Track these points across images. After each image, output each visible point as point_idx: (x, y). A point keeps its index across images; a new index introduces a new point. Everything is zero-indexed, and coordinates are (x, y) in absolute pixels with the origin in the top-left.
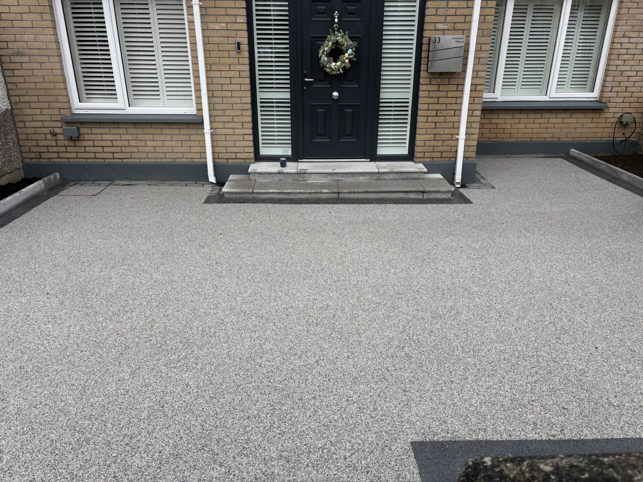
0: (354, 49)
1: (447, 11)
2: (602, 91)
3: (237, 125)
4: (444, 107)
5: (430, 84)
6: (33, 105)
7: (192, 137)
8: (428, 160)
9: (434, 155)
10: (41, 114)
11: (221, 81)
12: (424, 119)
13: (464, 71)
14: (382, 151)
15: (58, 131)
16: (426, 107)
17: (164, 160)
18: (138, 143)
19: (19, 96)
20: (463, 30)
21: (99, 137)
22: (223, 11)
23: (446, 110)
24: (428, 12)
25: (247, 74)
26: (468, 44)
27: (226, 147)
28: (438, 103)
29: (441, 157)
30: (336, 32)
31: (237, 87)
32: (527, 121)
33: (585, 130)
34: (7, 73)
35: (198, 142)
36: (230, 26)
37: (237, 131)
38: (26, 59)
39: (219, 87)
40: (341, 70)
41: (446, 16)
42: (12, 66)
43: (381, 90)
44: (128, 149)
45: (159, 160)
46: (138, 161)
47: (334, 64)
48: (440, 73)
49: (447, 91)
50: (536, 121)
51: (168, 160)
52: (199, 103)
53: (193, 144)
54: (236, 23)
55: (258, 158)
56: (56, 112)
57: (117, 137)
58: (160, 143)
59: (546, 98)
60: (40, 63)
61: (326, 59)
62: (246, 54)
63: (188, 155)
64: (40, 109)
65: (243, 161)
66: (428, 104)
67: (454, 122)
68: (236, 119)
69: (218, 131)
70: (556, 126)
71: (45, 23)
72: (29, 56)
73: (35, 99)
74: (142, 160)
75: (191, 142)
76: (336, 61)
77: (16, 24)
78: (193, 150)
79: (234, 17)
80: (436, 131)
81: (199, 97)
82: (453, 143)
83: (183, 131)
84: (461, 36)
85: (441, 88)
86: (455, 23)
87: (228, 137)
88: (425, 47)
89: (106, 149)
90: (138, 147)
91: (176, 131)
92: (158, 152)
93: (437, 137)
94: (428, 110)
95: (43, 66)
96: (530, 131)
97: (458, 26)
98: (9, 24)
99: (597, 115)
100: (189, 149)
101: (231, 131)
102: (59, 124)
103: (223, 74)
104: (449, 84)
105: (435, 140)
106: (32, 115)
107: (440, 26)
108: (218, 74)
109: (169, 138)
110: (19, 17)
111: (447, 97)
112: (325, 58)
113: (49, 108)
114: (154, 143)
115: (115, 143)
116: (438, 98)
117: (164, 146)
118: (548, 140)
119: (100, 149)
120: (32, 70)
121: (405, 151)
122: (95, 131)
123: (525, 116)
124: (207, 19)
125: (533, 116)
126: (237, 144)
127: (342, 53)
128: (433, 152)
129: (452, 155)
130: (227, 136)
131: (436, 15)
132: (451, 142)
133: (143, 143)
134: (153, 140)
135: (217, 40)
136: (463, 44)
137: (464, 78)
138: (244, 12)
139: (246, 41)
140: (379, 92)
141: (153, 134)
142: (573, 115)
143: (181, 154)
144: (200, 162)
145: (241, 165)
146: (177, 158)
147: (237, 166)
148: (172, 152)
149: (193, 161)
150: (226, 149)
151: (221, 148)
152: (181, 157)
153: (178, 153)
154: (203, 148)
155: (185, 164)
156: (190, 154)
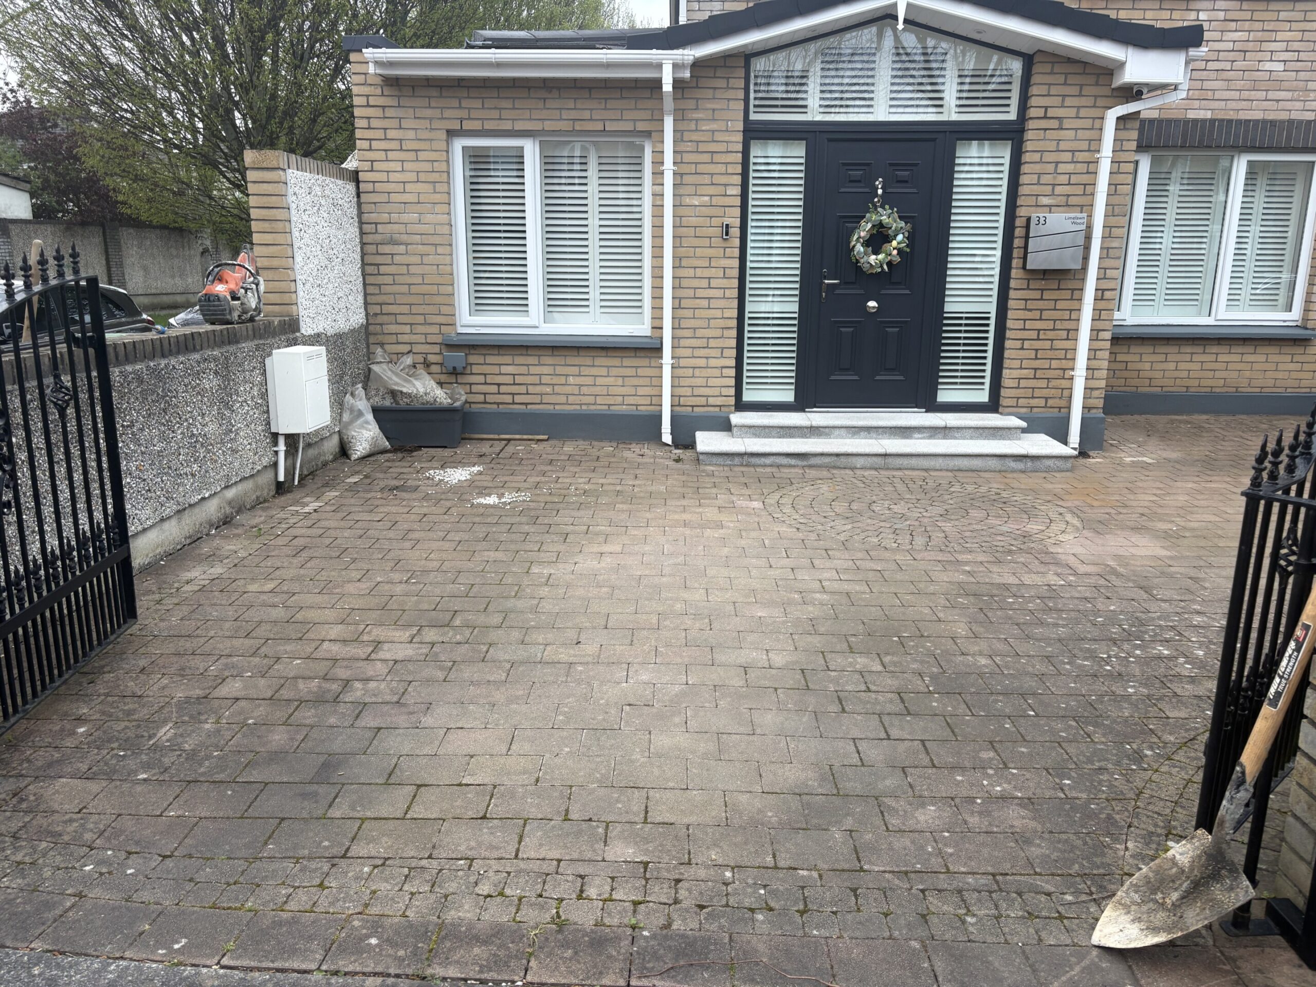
0: (907, 234)
1: (1055, 178)
2: (1306, 310)
3: (713, 353)
4: (1050, 325)
5: (1028, 288)
6: (400, 319)
7: (641, 372)
8: (1023, 410)
9: (1034, 402)
10: (411, 333)
11: (695, 283)
12: (1018, 344)
13: (1085, 268)
14: (945, 396)
15: (432, 358)
16: (1020, 325)
17: (592, 407)
18: (555, 380)
19: (381, 304)
20: (1082, 206)
21: (496, 369)
22: (707, 179)
23: (1054, 329)
24: (1024, 179)
25: (735, 273)
26: (1089, 228)
27: (692, 387)
28: (1041, 319)
29: (1046, 407)
30: (879, 209)
31: (719, 293)
32: (1179, 357)
33: (1280, 375)
34: (369, 269)
35: (649, 379)
36: (716, 201)
37: (712, 362)
38: (402, 248)
39: (690, 293)
40: (885, 267)
41: (1054, 185)
42: (379, 259)
43: (947, 299)
44: (538, 389)
45: (584, 407)
46: (552, 407)
47: (873, 257)
48: (1045, 272)
49: (1056, 300)
50: (1195, 358)
51: (599, 407)
52: (657, 317)
53: (641, 381)
54: (726, 195)
55: (741, 406)
56: (435, 329)
57: (523, 370)
58: (589, 381)
59: (1210, 321)
60: (422, 255)
61: (862, 249)
62: (737, 242)
63: (631, 400)
64: (411, 324)
65: (717, 409)
66: (1025, 320)
67: (1066, 350)
68: (712, 343)
69: (683, 362)
70: (1230, 366)
71: (438, 196)
72: (407, 244)
73: (405, 309)
74: (557, 407)
75: (638, 378)
76: (876, 252)
77: (394, 197)
78: (641, 391)
79: (723, 188)
80: (1037, 364)
81: (657, 309)
82: (1064, 383)
83: (627, 362)
84: (1079, 215)
85: (1046, 295)
86: (1068, 196)
87: (697, 372)
88: (1019, 232)
89: (503, 389)
90: (553, 385)
91: (617, 362)
92: (584, 395)
93: (1039, 374)
94: (1024, 329)
95: (426, 260)
96: (1185, 374)
97: (1072, 200)
98: (383, 198)
99: (1300, 350)
100: (634, 390)
101: (702, 362)
102: (437, 349)
103: (699, 272)
104: (1059, 289)
105: (1035, 378)
106: (397, 334)
107: (1045, 201)
108: (691, 272)
109: (604, 371)
110: (400, 187)
111: (1055, 309)
112: (859, 248)
113: (426, 323)
114: (579, 380)
115: (519, 379)
116: (1041, 310)
117: (595, 385)
118: (1218, 390)
119: (494, 389)
120: (408, 265)
121: (983, 396)
122: (490, 359)
123: (1175, 349)
124: (682, 190)
125: (1189, 349)
126: (712, 382)
127: (888, 239)
128: (1033, 397)
129: (1063, 403)
130: (696, 369)
131: (1039, 183)
132: (1063, 381)
133: (562, 380)
134: (580, 375)
135: (694, 221)
136: (1084, 227)
137: (1083, 280)
138: (738, 179)
139: (737, 222)
140: (944, 302)
141: (580, 366)
142: (1259, 349)
143: (621, 398)
144: (650, 411)
145: (714, 416)
146: (614, 405)
147: (707, 417)
148: (606, 394)
149: (638, 409)
150: (693, 391)
151: (685, 388)
152: (619, 403)
153: (616, 397)
154: (656, 388)
155: (626, 414)
156: (635, 398)
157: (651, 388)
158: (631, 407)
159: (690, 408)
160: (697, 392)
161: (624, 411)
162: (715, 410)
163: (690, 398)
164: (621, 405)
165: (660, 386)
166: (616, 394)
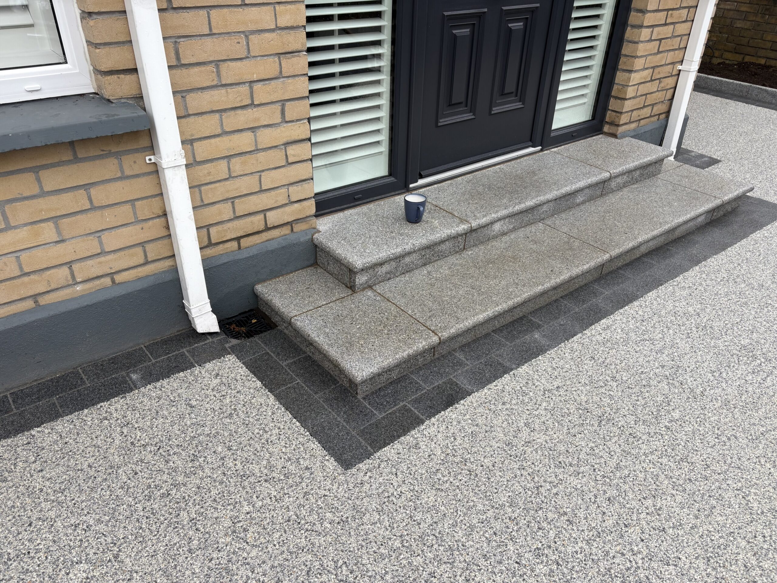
3: (264, 116)
7: (100, 195)
8: (633, 126)
9: (643, 113)
12: (648, 34)
16: (656, 3)
27: (233, 199)
29: (651, 116)
35: (127, 208)
37: (266, 137)
53: (108, 218)
63: (93, 268)
65: (286, 230)
68: (261, 93)
69: (202, 151)
75: (98, 213)
78: (113, 240)
80: (657, 60)
87: (237, 165)
93: (655, 73)
94: (658, 10)
100: (96, 243)
101: (245, 141)
105: (651, 80)
121: (585, 114)
126: (268, 180)
128: (644, 107)
130: (233, 160)
132: (671, 80)
143: (65, 271)
144: (147, 276)
145: (284, 245)
146: (48, 292)
147: (272, 252)
148: (17, 273)
149: (117, 282)
150: (234, 208)
151: (217, 206)
152: (63, 282)
153: (48, 273)
154: (150, 223)
155: (89, 303)
156: (102, 259)
157: (138, 227)
158: (97, 282)
159: (235, 244)
160: (242, 207)
161: (82, 297)
162: (282, 233)
163: (230, 225)
164: (69, 286)
165: (159, 217)
166: (45, 266)
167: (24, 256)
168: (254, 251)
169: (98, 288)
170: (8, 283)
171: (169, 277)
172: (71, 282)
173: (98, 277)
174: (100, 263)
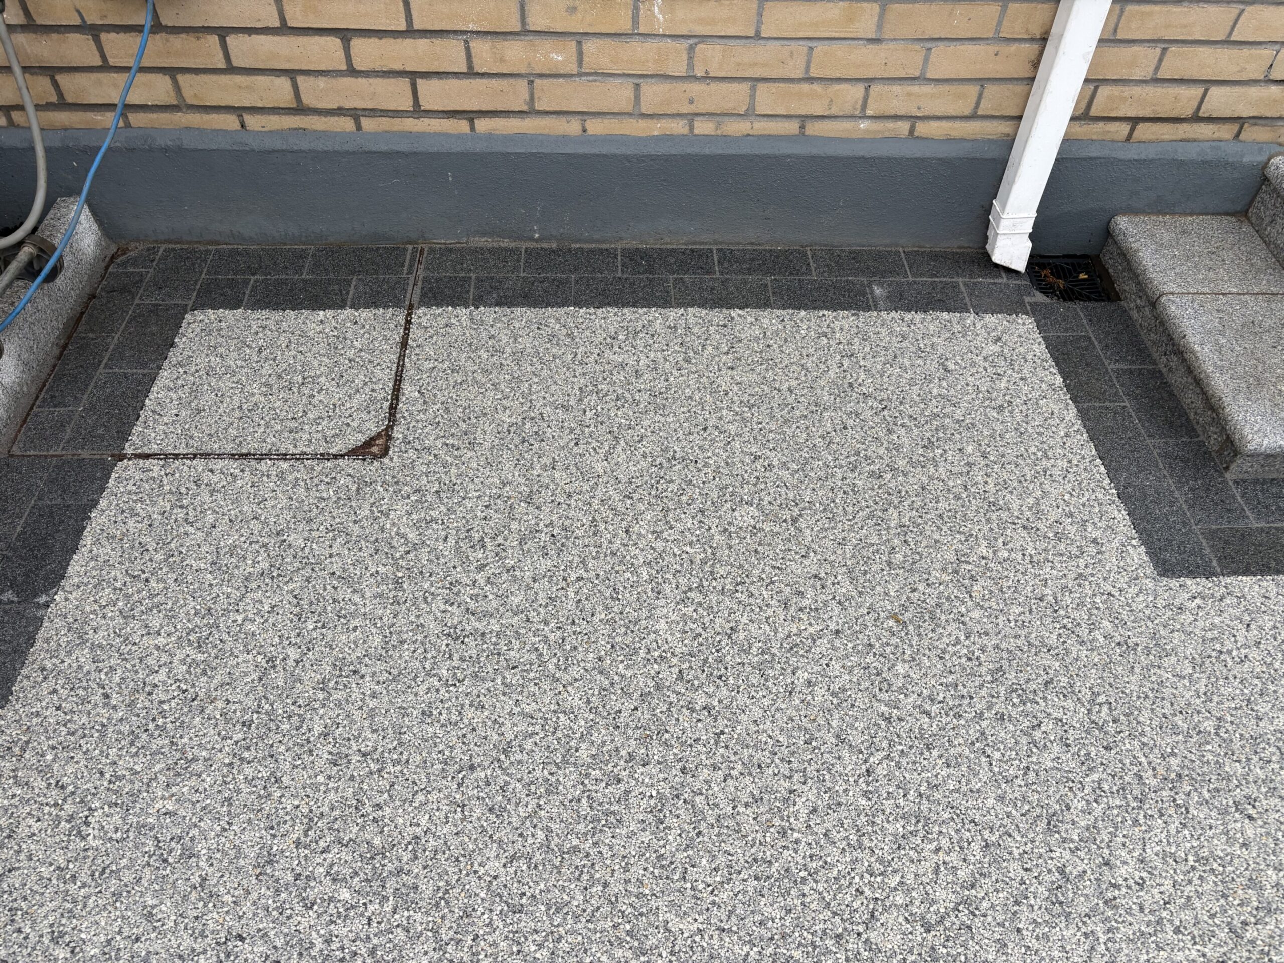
17: (736, 128)
27: (1166, 44)
35: (994, 9)
44: (514, 54)
45: (703, 128)
46: (573, 127)
51: (763, 128)
58: (735, 16)
63: (897, 99)
65: (1226, 132)
74: (595, 127)
75: (948, 6)
78: (947, 61)
89: (365, 52)
90: (580, 37)
92: (707, 78)
100: (920, 58)
114: (692, 18)
117: (758, 36)
119: (328, 52)
143: (858, 91)
144: (963, 140)
145: (1209, 158)
146: (823, 117)
147: (1182, 163)
148: (799, 74)
149: (916, 134)
150: (1160, 60)
151: (1136, 48)
152: (847, 110)
153: (837, 87)
154: (1014, 47)
155: (867, 156)
156: (916, 89)
157: (992, 49)
158: (890, 125)
159: (1123, 129)
160: (1175, 63)
161: (861, 141)
162: (1216, 136)
163: (1136, 91)
164: (852, 117)
165: (1032, 40)
166: (838, 75)
167: (820, 48)
168: (1150, 153)
169: (887, 135)
170: (782, 85)
171: (993, 153)
172: (857, 113)
173: (896, 118)
174: (909, 94)
